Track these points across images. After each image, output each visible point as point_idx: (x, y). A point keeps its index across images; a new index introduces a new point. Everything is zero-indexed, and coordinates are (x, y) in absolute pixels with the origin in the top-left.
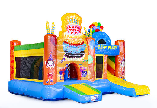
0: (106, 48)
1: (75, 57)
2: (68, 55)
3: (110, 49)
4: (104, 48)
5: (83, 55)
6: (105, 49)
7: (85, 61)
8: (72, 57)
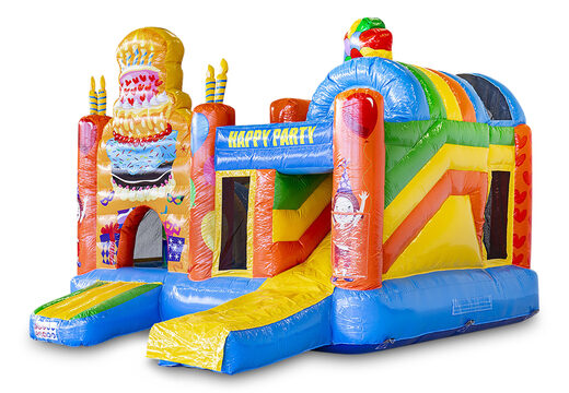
0: (260, 143)
1: (144, 185)
2: (123, 179)
3: (278, 141)
4: (251, 142)
5: (167, 176)
6: (256, 145)
7: (174, 200)
8: (137, 187)
